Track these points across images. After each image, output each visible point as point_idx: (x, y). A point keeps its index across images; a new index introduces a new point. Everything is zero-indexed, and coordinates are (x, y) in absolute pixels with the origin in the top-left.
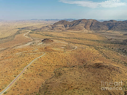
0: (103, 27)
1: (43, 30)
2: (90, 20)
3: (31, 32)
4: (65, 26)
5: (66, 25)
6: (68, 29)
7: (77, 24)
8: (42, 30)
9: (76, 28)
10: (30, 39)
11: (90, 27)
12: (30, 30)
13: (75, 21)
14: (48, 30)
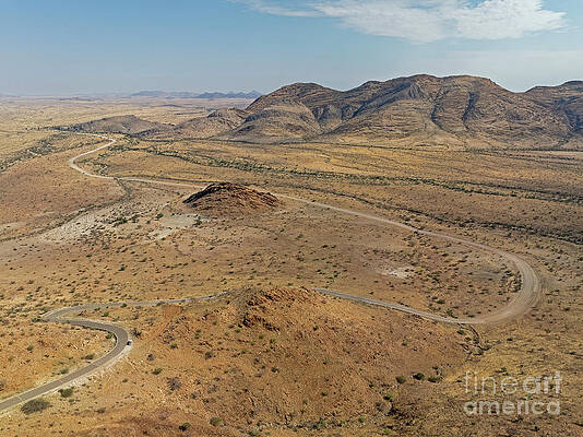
0: (537, 118)
1: (193, 134)
2: (457, 82)
3: (121, 142)
4: (315, 111)
5: (325, 106)
6: (339, 131)
7: (389, 102)
8: (189, 132)
9: (385, 121)
10: (103, 188)
11: (464, 118)
12: (116, 135)
13: (372, 85)
14: (219, 135)
